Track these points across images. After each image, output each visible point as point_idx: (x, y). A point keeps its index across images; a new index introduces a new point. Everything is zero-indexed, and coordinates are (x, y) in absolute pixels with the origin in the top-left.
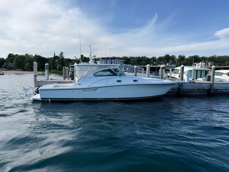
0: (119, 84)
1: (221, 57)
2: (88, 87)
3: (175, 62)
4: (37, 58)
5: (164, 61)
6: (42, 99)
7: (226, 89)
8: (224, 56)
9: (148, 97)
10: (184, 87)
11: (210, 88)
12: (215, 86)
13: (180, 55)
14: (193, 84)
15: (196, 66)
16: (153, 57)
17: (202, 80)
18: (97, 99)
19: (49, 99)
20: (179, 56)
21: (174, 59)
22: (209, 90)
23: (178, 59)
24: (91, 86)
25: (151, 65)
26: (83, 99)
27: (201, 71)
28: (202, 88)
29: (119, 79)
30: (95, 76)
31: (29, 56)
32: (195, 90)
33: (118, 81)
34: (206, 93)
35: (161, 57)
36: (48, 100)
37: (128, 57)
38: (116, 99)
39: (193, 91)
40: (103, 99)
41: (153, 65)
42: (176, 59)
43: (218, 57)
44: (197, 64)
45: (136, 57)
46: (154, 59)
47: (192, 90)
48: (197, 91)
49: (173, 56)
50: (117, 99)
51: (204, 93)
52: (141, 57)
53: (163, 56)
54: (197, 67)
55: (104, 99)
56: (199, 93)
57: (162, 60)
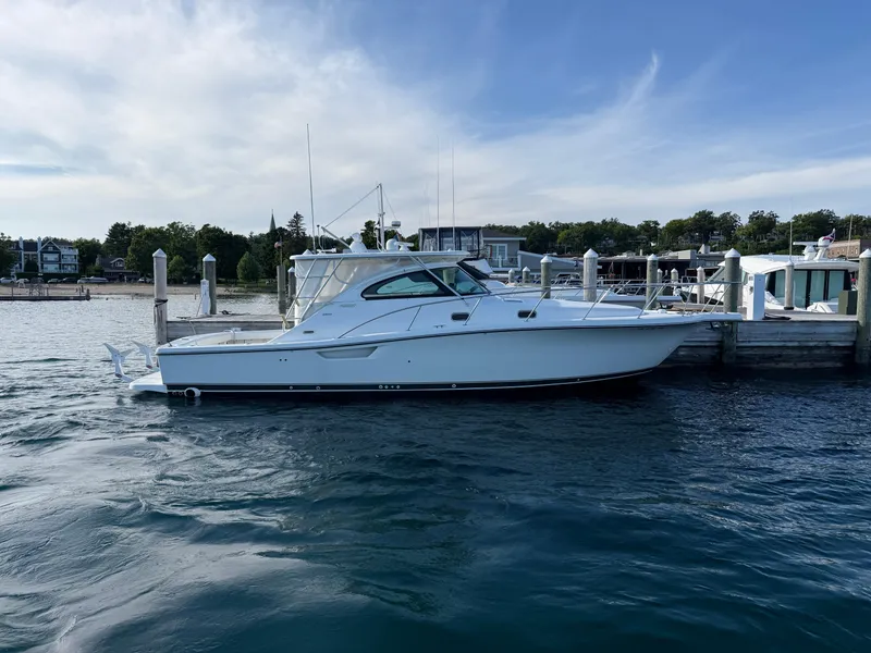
0: (459, 326)
2: (341, 342)
3: (737, 239)
4: (209, 238)
5: (692, 237)
6: (169, 387)
9: (582, 379)
10: (743, 339)
11: (855, 342)
13: (754, 213)
14: (779, 327)
15: (805, 251)
16: (647, 223)
17: (828, 311)
18: (376, 386)
19: (194, 389)
20: (751, 218)
21: (733, 228)
22: (853, 349)
23: (747, 227)
24: (350, 338)
25: (638, 254)
26: (323, 387)
27: (827, 272)
28: (821, 344)
29: (460, 307)
30: (367, 299)
31: (182, 229)
32: (790, 352)
33: (456, 317)
34: (839, 365)
35: (680, 221)
36: (191, 393)
37: (547, 226)
38: (449, 385)
39: (780, 356)
40: (398, 389)
41: (644, 254)
42: (741, 228)
44: (809, 246)
45: (580, 225)
46: (650, 229)
47: (777, 352)
48: (797, 353)
49: (724, 216)
50: (454, 388)
51: (828, 364)
52: (600, 221)
53: (684, 217)
54: (806, 257)
55: (403, 386)
56: (807, 365)
57: (683, 234)
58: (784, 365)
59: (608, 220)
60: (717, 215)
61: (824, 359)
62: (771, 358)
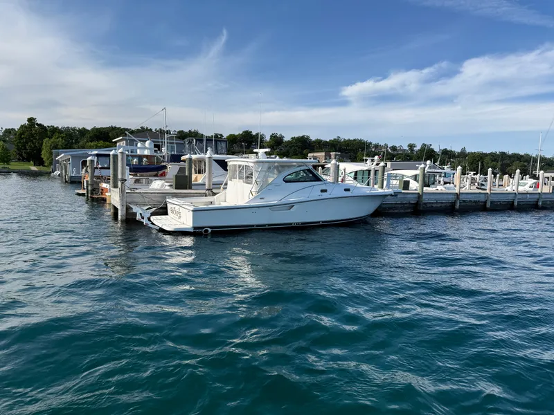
1: (349, 140)
2: (280, 203)
6: (195, 228)
7: (437, 203)
8: (354, 140)
11: (418, 201)
12: (424, 197)
13: (273, 134)
15: (367, 162)
16: (216, 135)
18: (291, 224)
19: (209, 229)
20: (271, 136)
21: (261, 141)
22: (417, 204)
23: (270, 142)
24: (284, 201)
26: (269, 225)
29: (324, 187)
30: (286, 182)
33: (323, 191)
34: (412, 210)
35: (234, 135)
36: (208, 231)
38: (319, 222)
40: (300, 225)
42: (266, 142)
43: (345, 141)
44: (369, 159)
49: (258, 134)
50: (321, 223)
51: (409, 210)
53: (237, 133)
54: (368, 165)
55: (302, 223)
56: (403, 211)
57: (236, 143)
58: (396, 211)
59: (193, 130)
60: (254, 133)
61: (408, 208)
62: (392, 208)
